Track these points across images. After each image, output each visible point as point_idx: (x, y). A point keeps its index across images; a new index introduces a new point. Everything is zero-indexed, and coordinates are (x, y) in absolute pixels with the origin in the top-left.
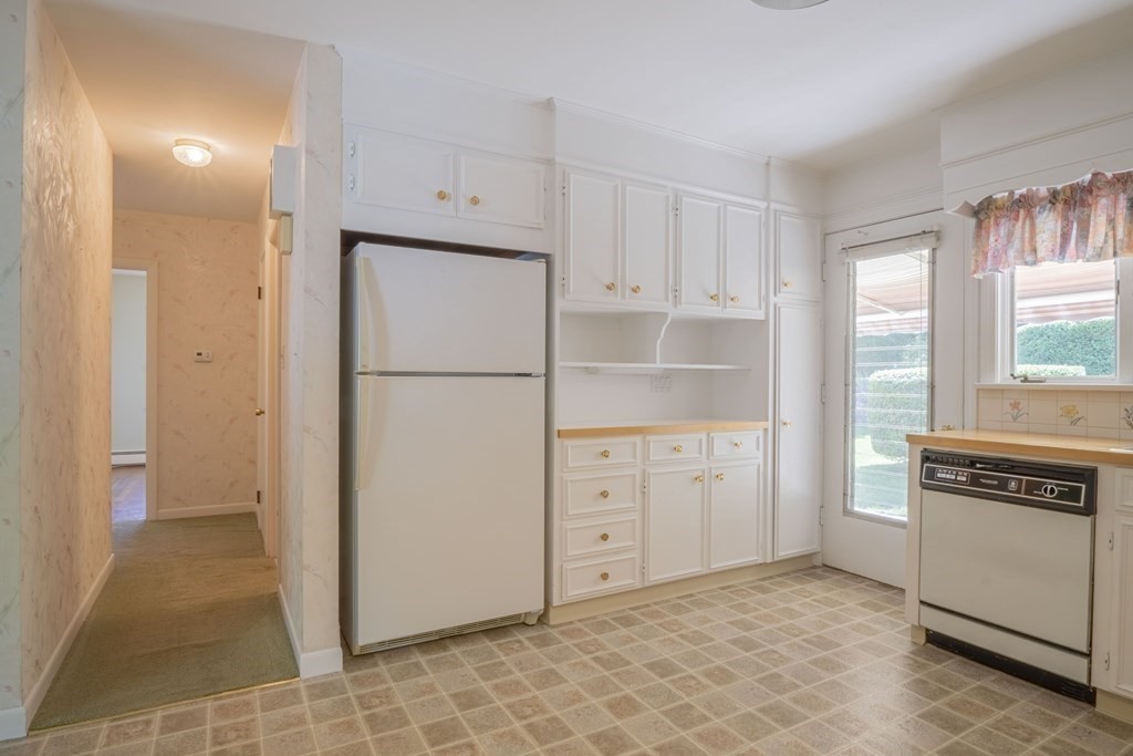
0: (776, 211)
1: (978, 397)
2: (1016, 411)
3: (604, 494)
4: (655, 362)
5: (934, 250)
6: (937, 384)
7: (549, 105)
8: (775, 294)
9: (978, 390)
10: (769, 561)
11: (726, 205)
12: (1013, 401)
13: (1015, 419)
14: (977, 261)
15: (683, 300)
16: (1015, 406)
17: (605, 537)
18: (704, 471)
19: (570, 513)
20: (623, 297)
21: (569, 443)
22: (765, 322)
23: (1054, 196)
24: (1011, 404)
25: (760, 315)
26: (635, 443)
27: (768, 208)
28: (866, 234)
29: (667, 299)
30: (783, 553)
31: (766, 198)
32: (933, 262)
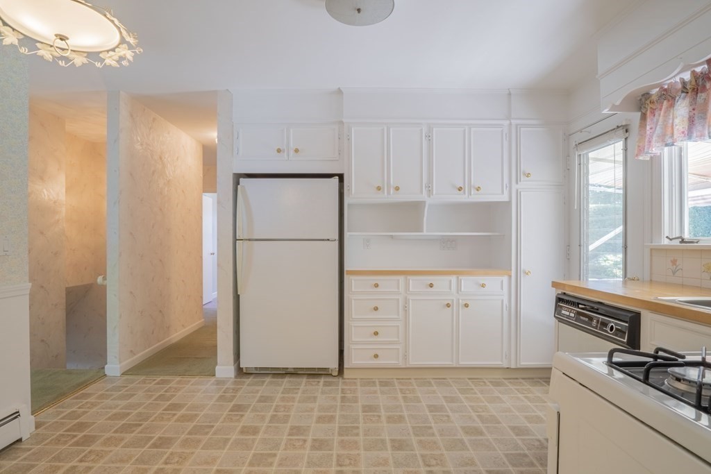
0: (517, 125)
1: (651, 255)
2: (675, 267)
3: (376, 309)
4: (422, 231)
5: (626, 139)
6: (628, 246)
7: (340, 92)
8: (517, 183)
9: (651, 250)
10: (513, 366)
11: (470, 128)
12: (672, 259)
13: (674, 273)
14: (639, 146)
15: (434, 193)
16: (674, 262)
17: (376, 334)
18: (453, 300)
19: (353, 317)
20: (389, 193)
21: (353, 278)
22: (509, 203)
23: (684, 87)
24: (672, 261)
25: (505, 198)
26: (398, 280)
27: (511, 124)
28: (590, 133)
29: (422, 192)
30: (524, 363)
31: (509, 118)
32: (626, 149)
